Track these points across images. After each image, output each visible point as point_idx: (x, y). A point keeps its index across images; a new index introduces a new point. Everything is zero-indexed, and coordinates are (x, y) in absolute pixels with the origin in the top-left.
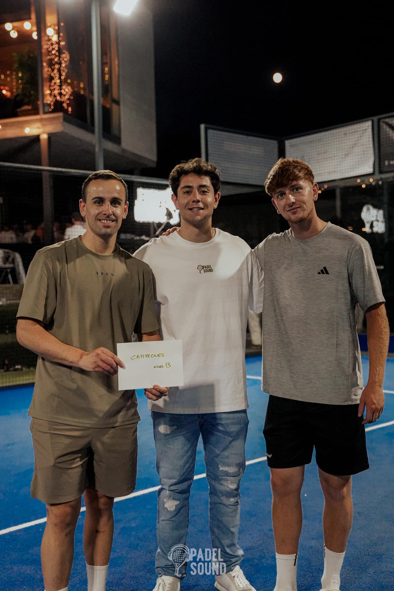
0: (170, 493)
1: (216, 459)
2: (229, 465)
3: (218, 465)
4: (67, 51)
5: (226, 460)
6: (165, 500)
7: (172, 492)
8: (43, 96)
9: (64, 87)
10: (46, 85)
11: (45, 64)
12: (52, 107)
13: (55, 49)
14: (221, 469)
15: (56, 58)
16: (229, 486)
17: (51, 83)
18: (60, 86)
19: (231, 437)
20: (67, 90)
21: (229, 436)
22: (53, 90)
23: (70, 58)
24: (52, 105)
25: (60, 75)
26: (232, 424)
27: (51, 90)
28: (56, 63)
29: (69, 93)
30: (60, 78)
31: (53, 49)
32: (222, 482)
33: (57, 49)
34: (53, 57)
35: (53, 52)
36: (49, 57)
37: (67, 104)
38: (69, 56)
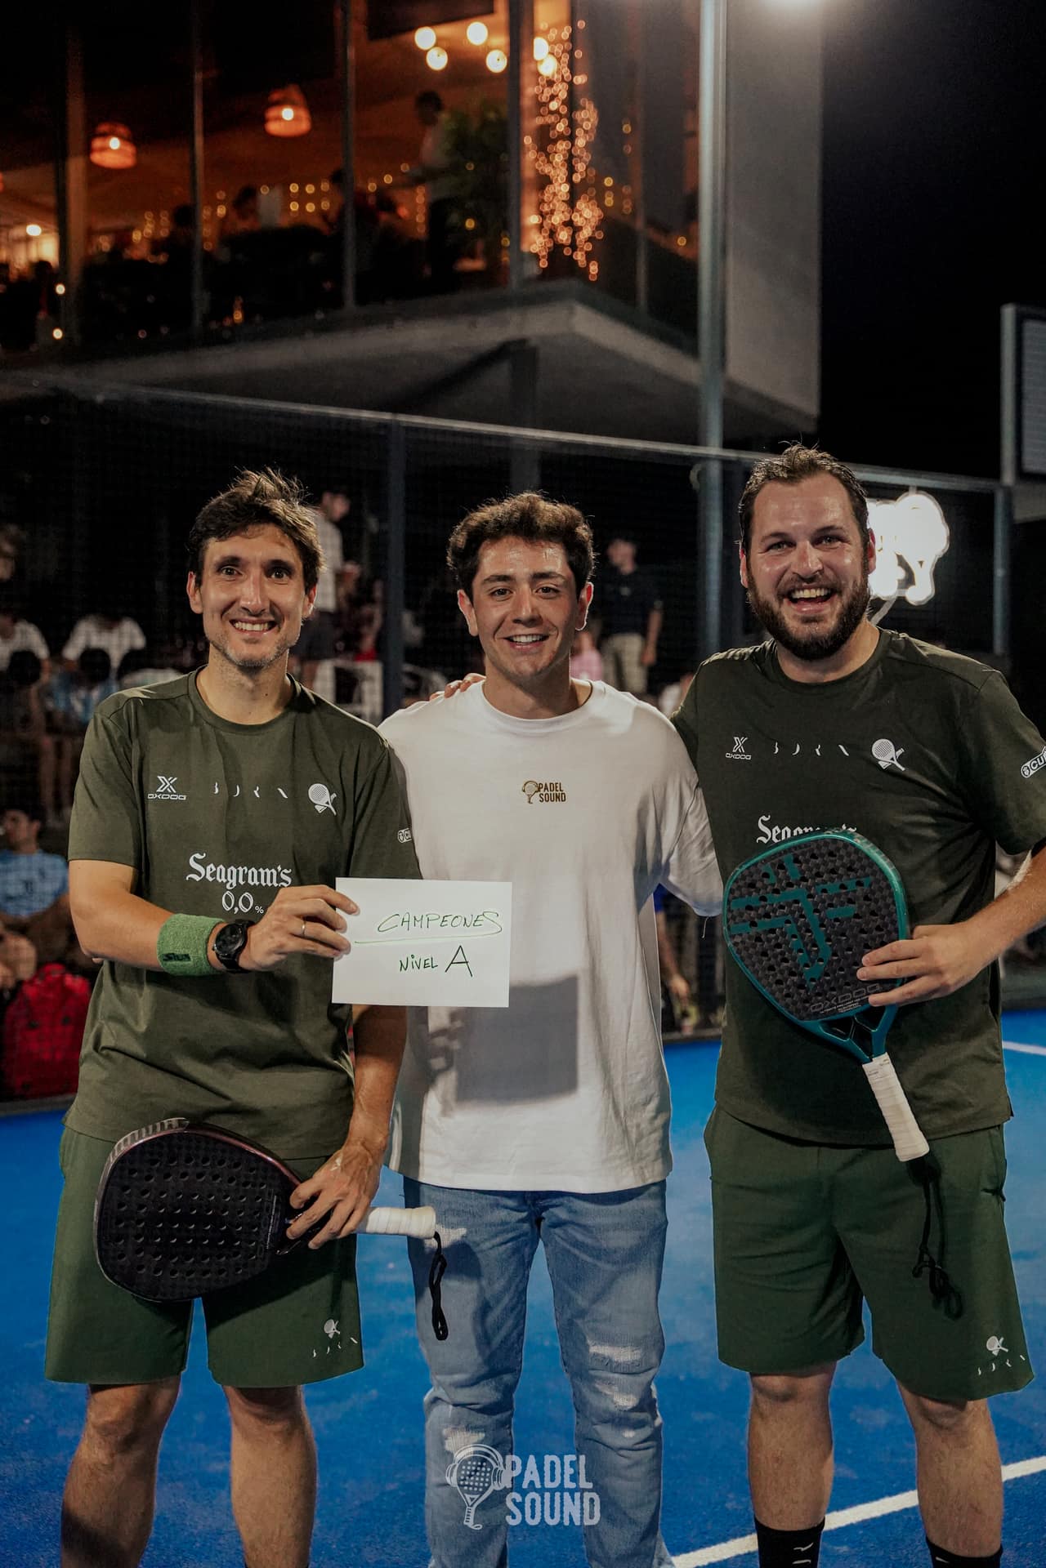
0: (458, 1413)
1: (579, 1322)
2: (612, 1341)
3: (585, 1338)
4: (594, 101)
5: (603, 1327)
6: (445, 1432)
7: (465, 1410)
8: (519, 232)
9: (581, 204)
10: (530, 199)
11: (528, 140)
12: (544, 264)
13: (557, 96)
14: (593, 1350)
15: (559, 122)
16: (615, 1399)
17: (543, 194)
18: (571, 203)
19: (615, 1263)
20: (588, 214)
21: (609, 1262)
22: (547, 214)
23: (599, 123)
24: (543, 257)
25: (571, 170)
26: (617, 1227)
27: (542, 215)
28: (561, 137)
29: (594, 222)
30: (569, 180)
31: (553, 97)
32: (597, 1386)
33: (563, 95)
34: (551, 119)
35: (554, 105)
36: (539, 121)
37: (586, 252)
38: (598, 114)
